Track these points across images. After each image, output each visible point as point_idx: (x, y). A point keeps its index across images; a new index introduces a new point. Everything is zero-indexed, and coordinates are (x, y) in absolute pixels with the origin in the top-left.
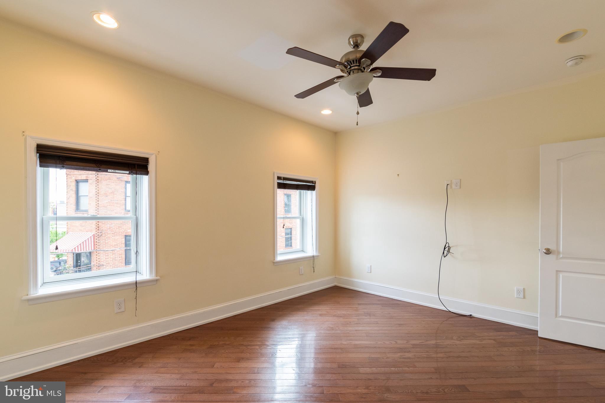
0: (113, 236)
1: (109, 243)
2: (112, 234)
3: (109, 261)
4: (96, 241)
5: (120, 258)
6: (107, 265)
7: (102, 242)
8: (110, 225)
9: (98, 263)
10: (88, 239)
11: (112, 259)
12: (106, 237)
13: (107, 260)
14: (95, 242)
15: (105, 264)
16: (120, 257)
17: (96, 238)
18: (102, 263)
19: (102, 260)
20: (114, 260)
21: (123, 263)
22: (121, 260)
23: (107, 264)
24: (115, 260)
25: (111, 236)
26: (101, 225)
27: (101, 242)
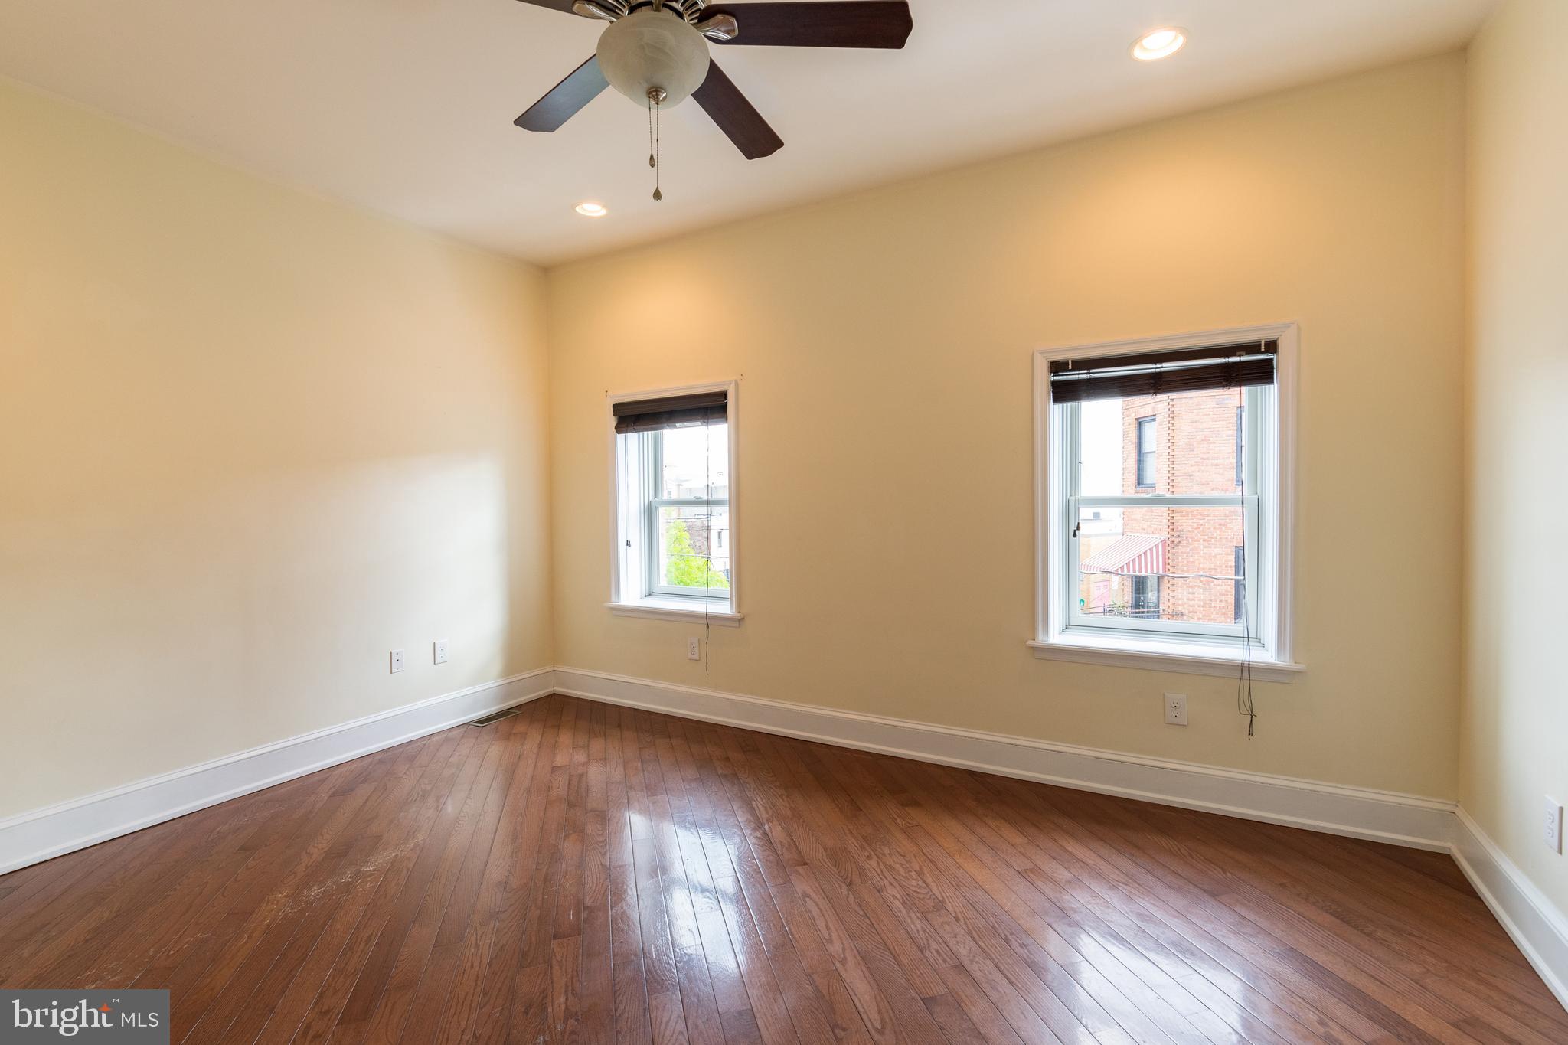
0: (1205, 547)
1: (1197, 562)
2: (1204, 540)
3: (1196, 606)
4: (1168, 555)
5: (1223, 604)
6: (1191, 615)
7: (1180, 558)
8: (1198, 519)
9: (1173, 607)
10: (1150, 549)
11: (1202, 603)
12: (1191, 547)
13: (1191, 603)
14: (1167, 557)
15: (1186, 612)
16: (1221, 601)
17: (1168, 548)
18: (1180, 608)
19: (1180, 602)
20: (1207, 606)
21: (1228, 617)
22: (1223, 607)
23: (1190, 612)
24: (1210, 607)
25: (1202, 547)
26: (1179, 518)
27: (1178, 559)
